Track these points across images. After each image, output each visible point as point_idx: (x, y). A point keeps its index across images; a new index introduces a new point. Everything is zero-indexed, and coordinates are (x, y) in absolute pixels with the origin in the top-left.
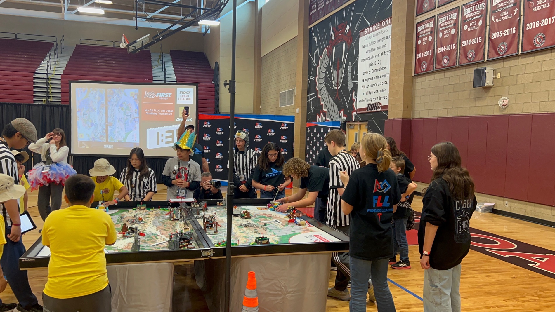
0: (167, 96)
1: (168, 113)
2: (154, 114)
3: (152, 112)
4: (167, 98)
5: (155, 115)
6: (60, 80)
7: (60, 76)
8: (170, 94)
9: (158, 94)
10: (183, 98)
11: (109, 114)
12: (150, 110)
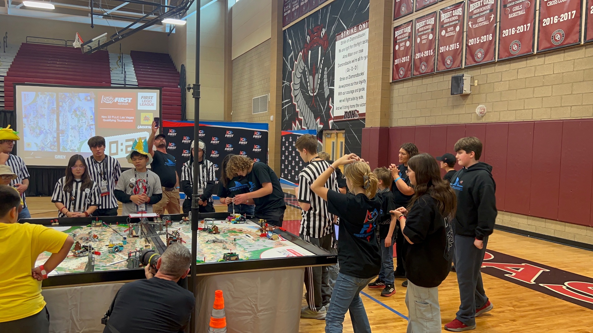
0: (127, 101)
1: (129, 119)
2: (113, 120)
3: (110, 119)
4: (127, 103)
5: (114, 122)
6: (3, 83)
7: (3, 77)
8: (130, 99)
9: (116, 98)
10: (145, 103)
11: (61, 121)
12: (108, 117)
